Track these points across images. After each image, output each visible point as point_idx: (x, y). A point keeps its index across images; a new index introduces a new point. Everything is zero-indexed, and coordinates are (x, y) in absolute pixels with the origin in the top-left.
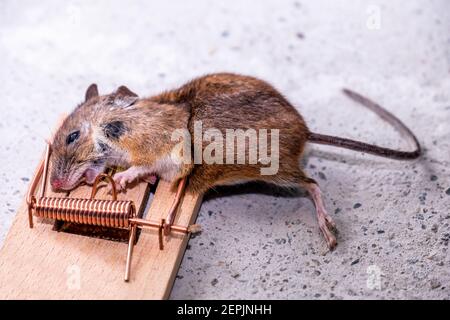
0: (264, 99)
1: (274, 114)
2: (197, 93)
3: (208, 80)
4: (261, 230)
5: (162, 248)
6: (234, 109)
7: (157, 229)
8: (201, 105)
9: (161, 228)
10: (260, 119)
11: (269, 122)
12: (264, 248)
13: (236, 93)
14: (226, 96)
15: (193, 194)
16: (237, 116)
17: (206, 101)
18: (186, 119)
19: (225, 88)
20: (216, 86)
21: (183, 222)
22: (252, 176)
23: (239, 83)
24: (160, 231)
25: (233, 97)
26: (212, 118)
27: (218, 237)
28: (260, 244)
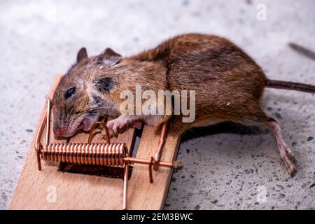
0: (229, 53)
1: (237, 65)
2: (172, 52)
3: (180, 40)
4: (232, 163)
5: (152, 181)
6: (204, 63)
7: (148, 166)
8: (176, 61)
9: (151, 164)
10: (226, 70)
11: (233, 72)
12: (236, 178)
13: (204, 50)
14: (196, 52)
15: (174, 136)
16: (207, 69)
17: (180, 57)
18: (164, 73)
19: (195, 46)
20: (187, 44)
21: (167, 159)
22: (223, 118)
23: (206, 41)
24: (150, 167)
25: (202, 53)
26: (186, 71)
27: (197, 171)
28: (232, 175)
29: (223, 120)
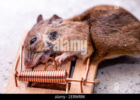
0: (124, 16)
1: (129, 23)
2: (92, 15)
3: (96, 9)
4: (128, 79)
5: (82, 92)
6: (110, 22)
8: (94, 21)
10: (123, 25)
11: (128, 27)
12: (131, 88)
13: (110, 14)
14: (106, 15)
15: (94, 65)
16: (112, 25)
17: (97, 19)
18: (88, 28)
19: (105, 12)
20: (100, 11)
21: (91, 78)
22: (122, 53)
23: (111, 9)
24: (81, 83)
26: (101, 27)
27: (108, 84)
28: (128, 86)
29: (122, 55)
